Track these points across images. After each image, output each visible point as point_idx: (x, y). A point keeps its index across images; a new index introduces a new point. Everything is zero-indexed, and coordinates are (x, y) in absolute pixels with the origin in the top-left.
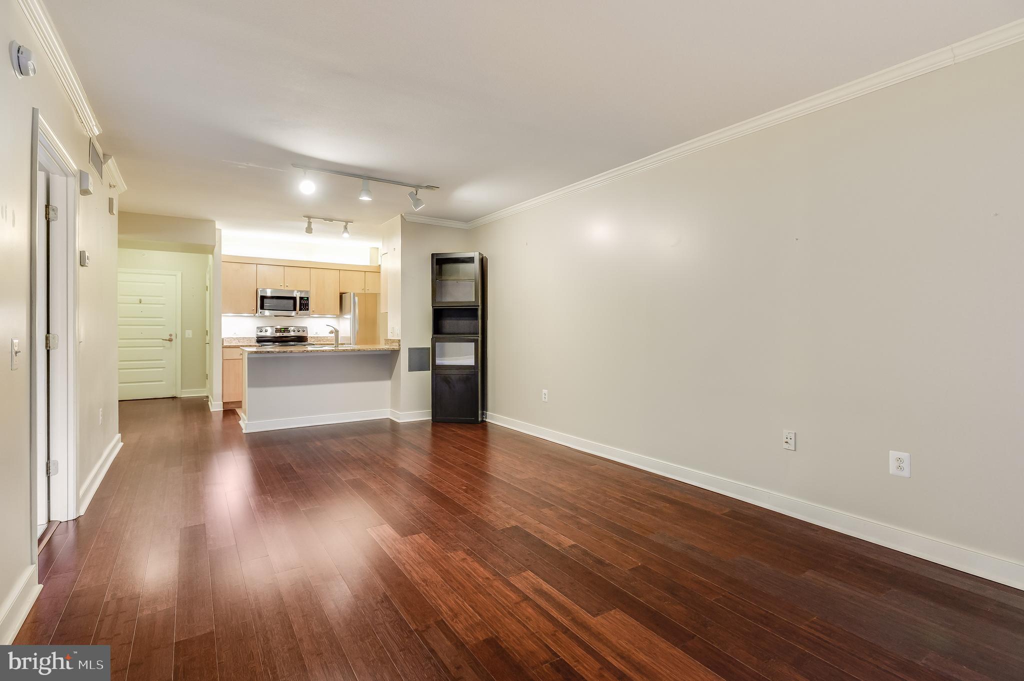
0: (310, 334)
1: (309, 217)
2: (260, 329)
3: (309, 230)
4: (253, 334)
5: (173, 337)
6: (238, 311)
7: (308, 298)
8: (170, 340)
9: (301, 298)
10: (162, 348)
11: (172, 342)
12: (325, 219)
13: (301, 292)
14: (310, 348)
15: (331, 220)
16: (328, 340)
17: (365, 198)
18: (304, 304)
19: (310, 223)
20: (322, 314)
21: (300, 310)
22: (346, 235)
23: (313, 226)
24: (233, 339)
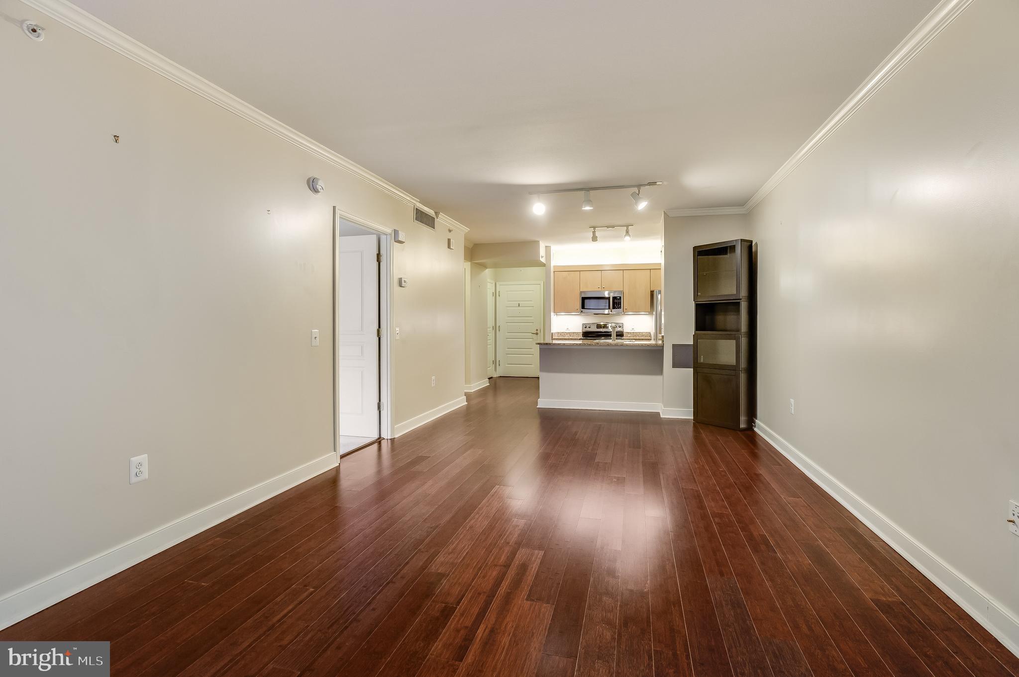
0: (627, 329)
1: (594, 228)
2: (585, 325)
3: (594, 239)
4: (580, 330)
5: (539, 332)
6: (568, 311)
7: (620, 297)
8: (537, 334)
9: (614, 298)
10: (531, 340)
11: (538, 335)
12: (608, 227)
13: (615, 292)
14: (627, 342)
15: (613, 227)
16: (643, 336)
17: (587, 208)
18: (616, 303)
19: (594, 232)
20: (637, 311)
21: (614, 308)
22: (627, 238)
23: (597, 234)
24: (566, 334)
